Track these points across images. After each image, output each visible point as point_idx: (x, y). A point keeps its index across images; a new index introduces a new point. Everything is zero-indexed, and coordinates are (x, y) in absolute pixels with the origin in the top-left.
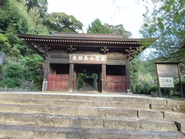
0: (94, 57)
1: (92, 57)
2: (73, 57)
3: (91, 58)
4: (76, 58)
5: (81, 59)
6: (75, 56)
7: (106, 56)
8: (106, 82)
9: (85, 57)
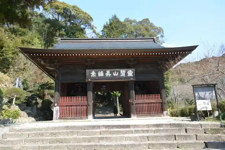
0: (118, 72)
1: (115, 72)
2: (91, 74)
3: (115, 73)
4: (96, 74)
5: (101, 76)
6: (93, 71)
7: (134, 70)
8: (136, 104)
9: (107, 73)
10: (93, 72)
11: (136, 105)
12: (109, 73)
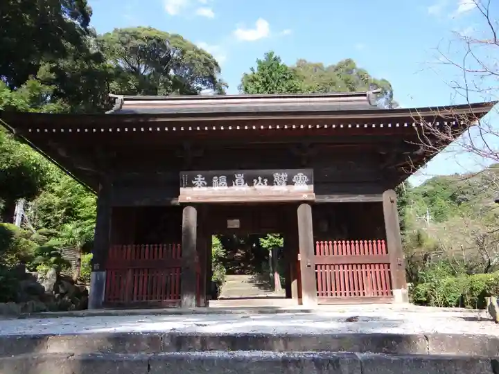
0: (267, 178)
1: (260, 178)
2: (193, 183)
3: (258, 181)
4: (205, 183)
6: (199, 176)
7: (311, 171)
8: (316, 265)
9: (237, 180)
10: (199, 179)
11: (316, 269)
12: (243, 180)
